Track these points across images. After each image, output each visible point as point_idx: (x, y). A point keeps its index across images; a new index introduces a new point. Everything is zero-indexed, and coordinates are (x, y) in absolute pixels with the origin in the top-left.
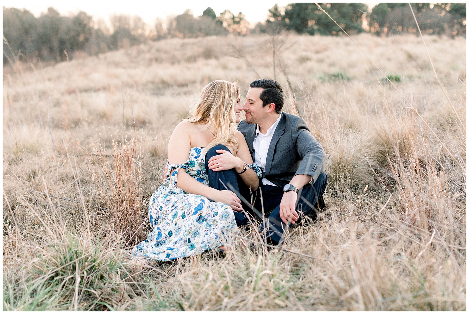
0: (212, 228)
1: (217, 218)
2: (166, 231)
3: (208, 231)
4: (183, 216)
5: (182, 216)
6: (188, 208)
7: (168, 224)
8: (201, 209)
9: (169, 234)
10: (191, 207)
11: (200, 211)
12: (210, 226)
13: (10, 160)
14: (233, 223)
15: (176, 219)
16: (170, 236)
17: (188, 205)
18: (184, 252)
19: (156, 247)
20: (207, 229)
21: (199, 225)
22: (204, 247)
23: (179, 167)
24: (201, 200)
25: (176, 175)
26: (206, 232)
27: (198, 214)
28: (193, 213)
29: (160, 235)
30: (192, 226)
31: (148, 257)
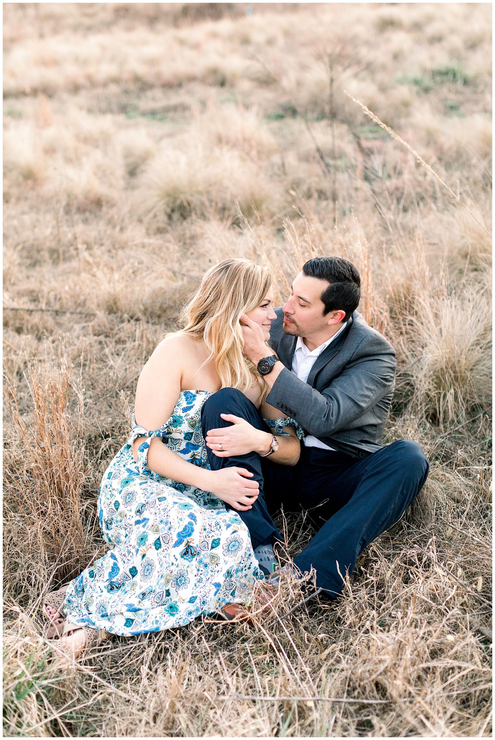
0: (209, 570)
2: (126, 565)
3: (202, 576)
4: (158, 545)
5: (155, 544)
6: (166, 532)
7: (129, 552)
8: (190, 535)
10: (172, 531)
11: (188, 538)
12: (206, 566)
15: (144, 548)
16: (133, 576)
17: (166, 523)
18: (158, 619)
19: (108, 592)
20: (201, 572)
21: (186, 563)
22: (194, 611)
23: (152, 436)
25: (146, 450)
26: (199, 578)
28: (174, 543)
29: (115, 569)
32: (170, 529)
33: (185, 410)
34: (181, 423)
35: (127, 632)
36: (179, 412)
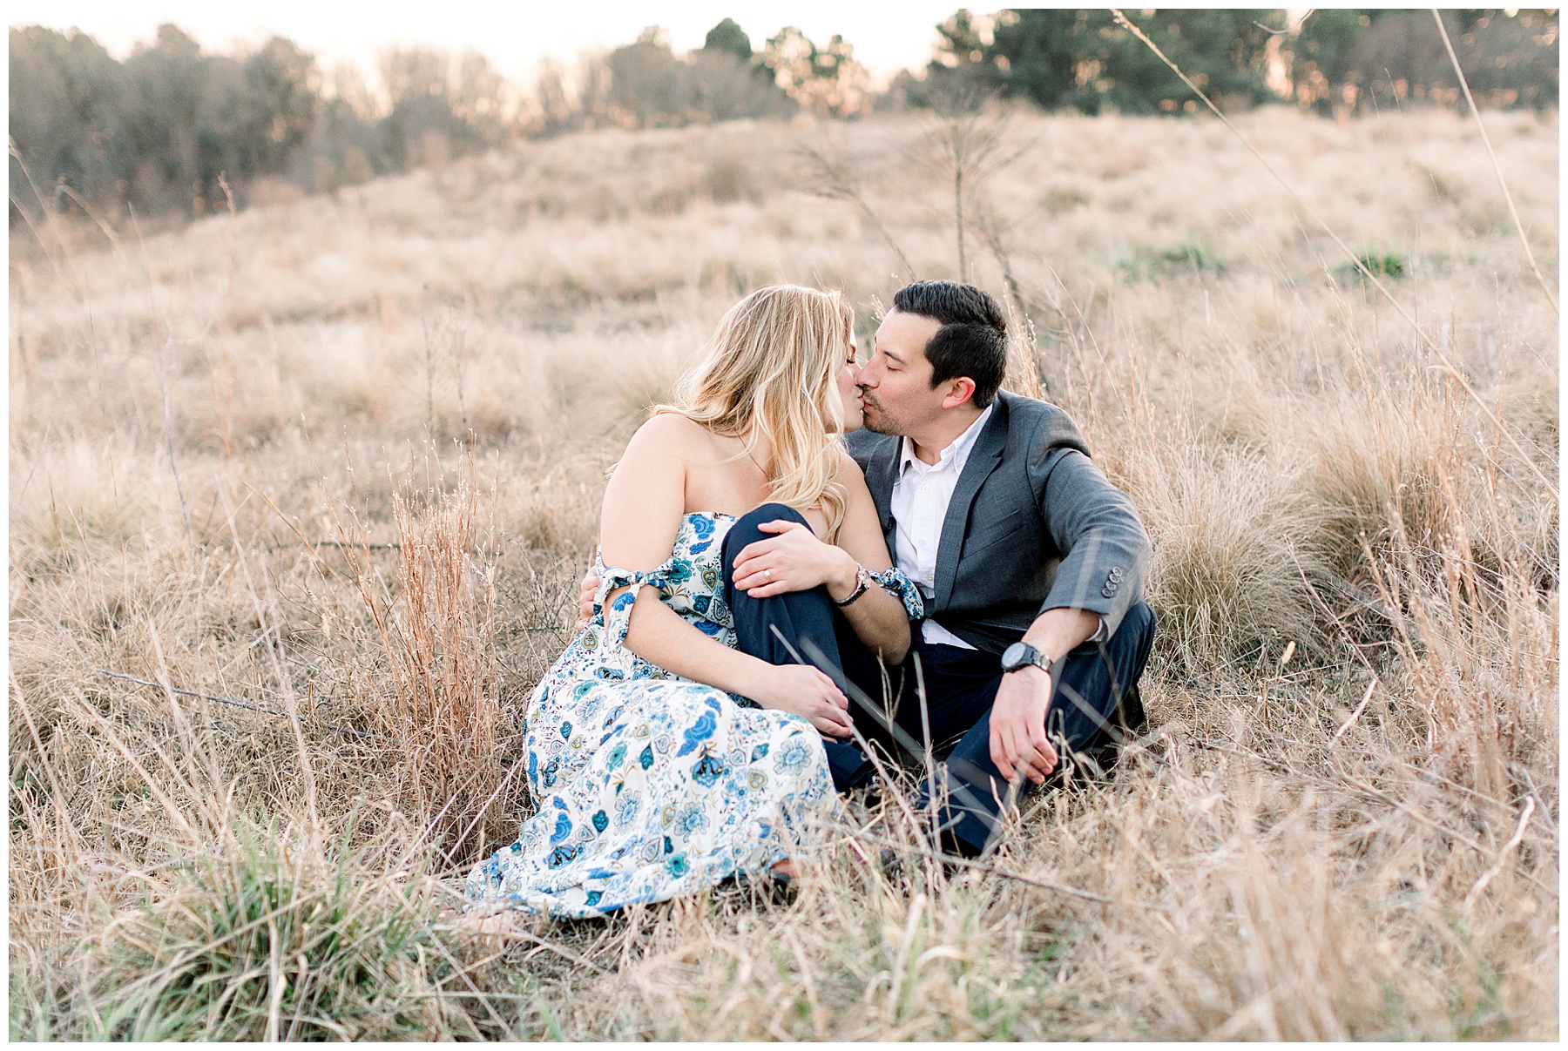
0: (747, 801)
1: (766, 764)
2: (584, 813)
3: (734, 813)
4: (646, 759)
5: (642, 759)
6: (663, 732)
7: (591, 785)
8: (708, 735)
9: (595, 822)
10: (674, 728)
11: (705, 741)
12: (741, 793)
13: (32, 565)
14: (823, 781)
15: (621, 770)
16: (600, 831)
17: (664, 718)
18: (650, 883)
19: (550, 868)
20: (731, 806)
21: (703, 790)
22: (720, 866)
24: (706, 702)
26: (728, 816)
27: (698, 750)
28: (678, 748)
29: (563, 825)
30: (677, 795)
31: (524, 903)
32: (669, 726)
33: (696, 549)
34: (688, 574)
35: (592, 912)
36: (684, 554)
